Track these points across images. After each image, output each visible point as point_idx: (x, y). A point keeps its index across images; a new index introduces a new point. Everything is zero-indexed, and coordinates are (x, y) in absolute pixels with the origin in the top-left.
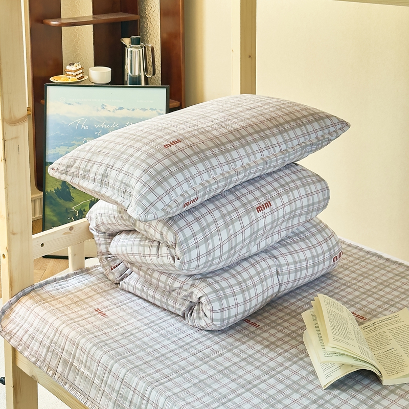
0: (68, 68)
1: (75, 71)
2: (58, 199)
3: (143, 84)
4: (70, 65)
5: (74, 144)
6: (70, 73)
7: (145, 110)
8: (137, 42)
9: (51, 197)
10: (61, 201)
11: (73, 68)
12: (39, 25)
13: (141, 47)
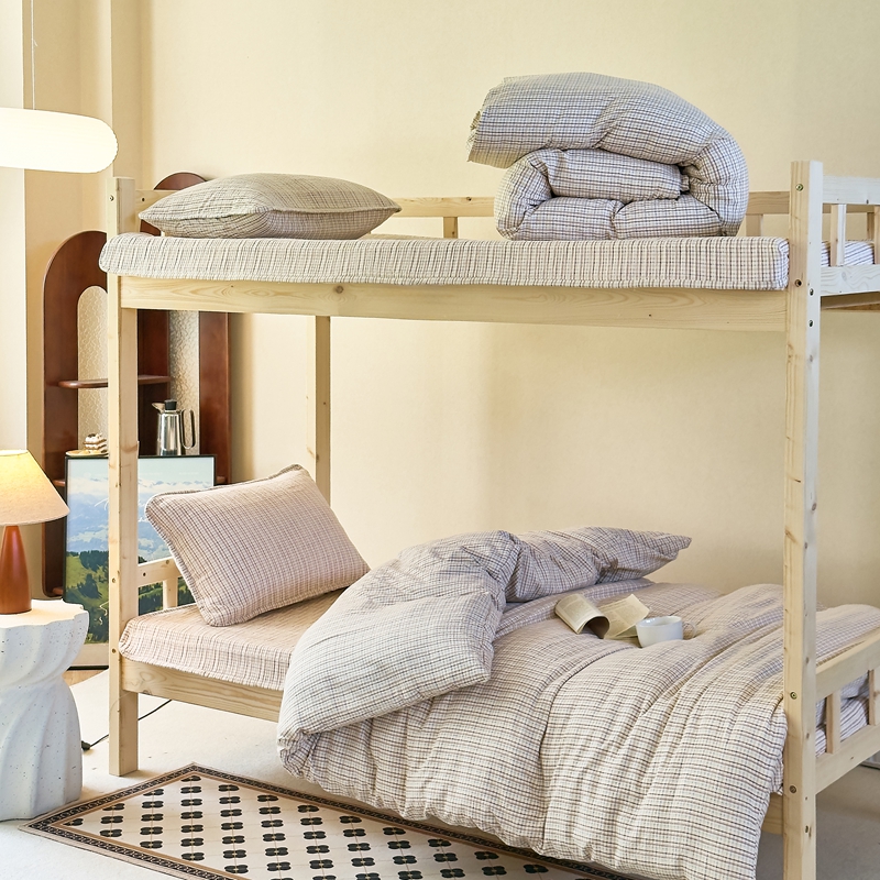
0: (88, 439)
1: (97, 444)
2: (82, 597)
3: (179, 454)
4: (90, 436)
5: (101, 529)
6: (91, 446)
7: (189, 483)
8: (173, 406)
9: (73, 595)
10: (86, 599)
11: (94, 439)
12: (55, 388)
13: (178, 413)
